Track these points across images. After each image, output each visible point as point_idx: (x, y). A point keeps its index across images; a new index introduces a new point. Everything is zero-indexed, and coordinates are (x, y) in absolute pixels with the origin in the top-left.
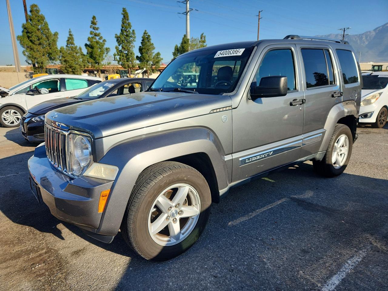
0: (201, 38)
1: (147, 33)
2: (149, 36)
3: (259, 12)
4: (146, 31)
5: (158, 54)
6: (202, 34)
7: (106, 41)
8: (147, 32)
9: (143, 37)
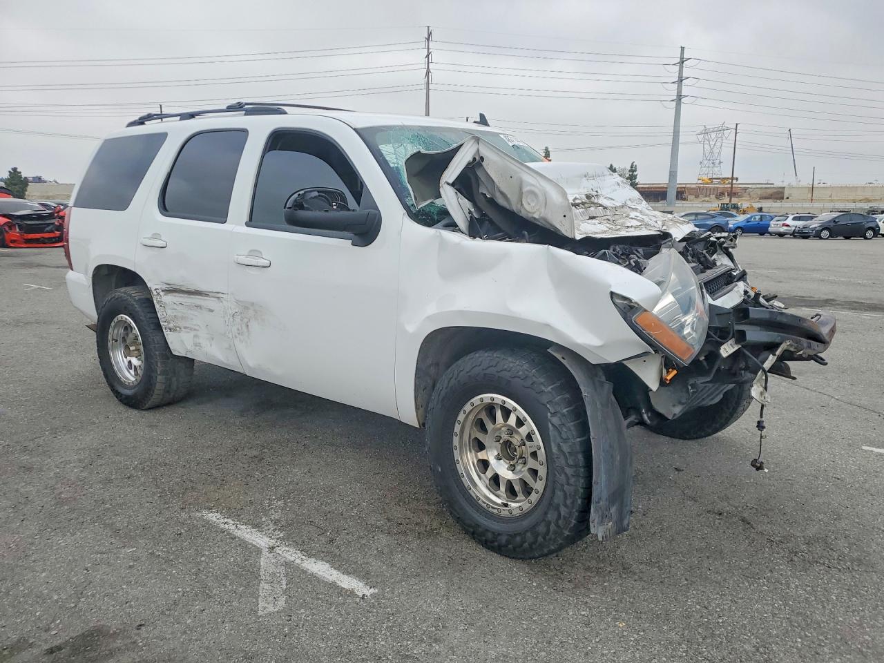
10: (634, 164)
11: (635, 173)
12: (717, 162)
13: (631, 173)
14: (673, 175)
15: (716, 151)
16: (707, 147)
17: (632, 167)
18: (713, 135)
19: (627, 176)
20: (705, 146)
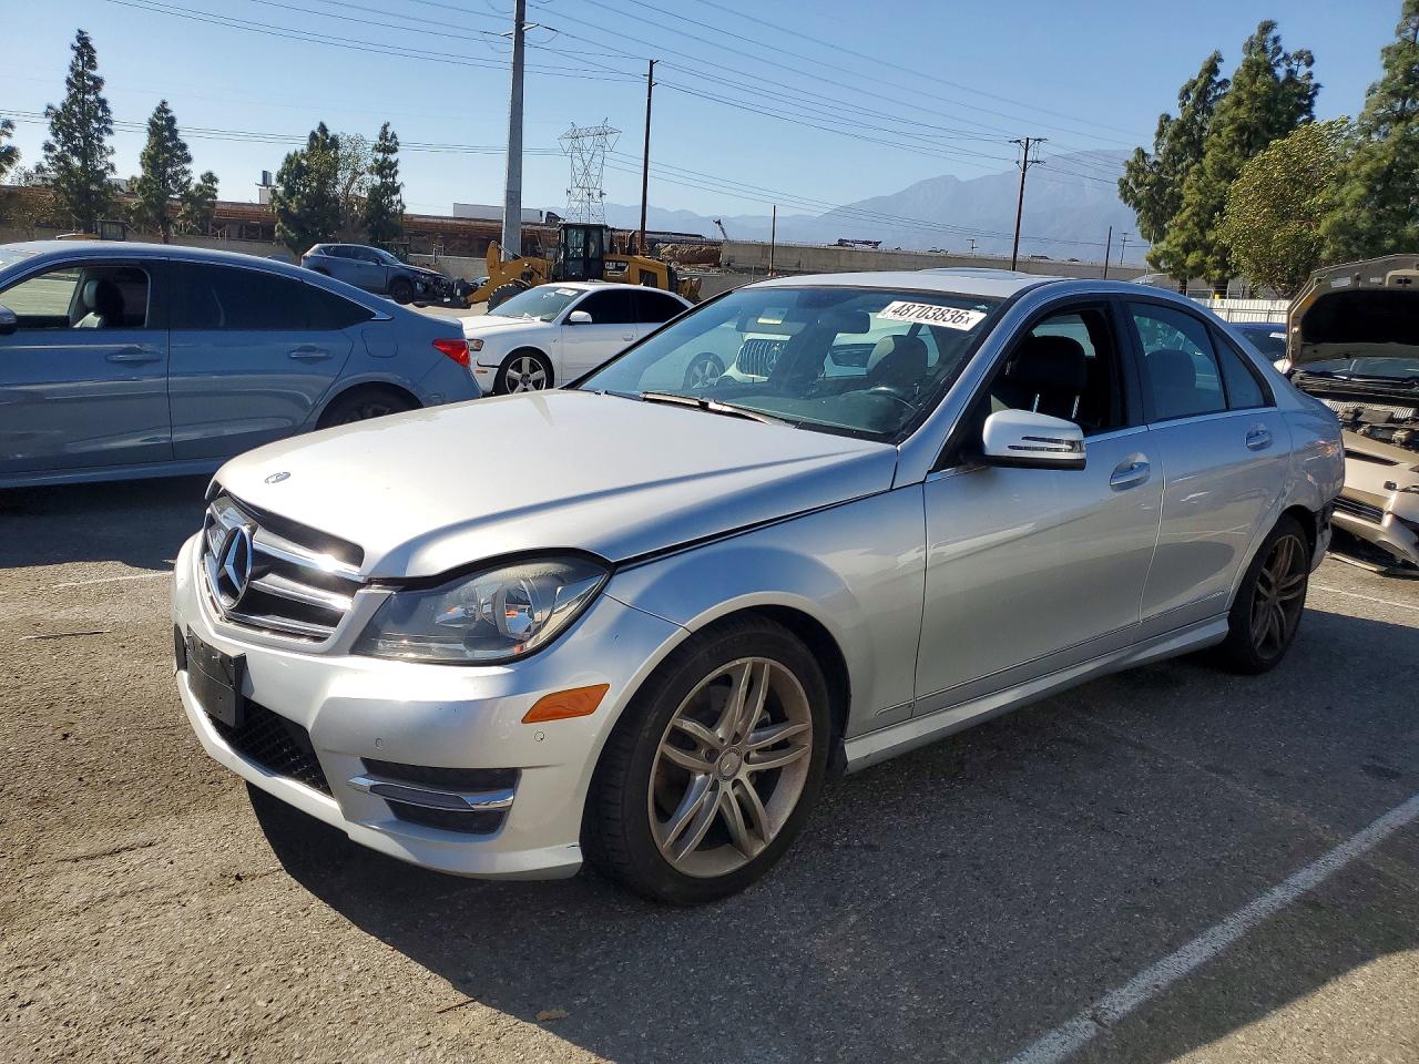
0: (381, 139)
1: (167, 111)
2: (172, 120)
3: (652, 63)
4: (164, 103)
5: (210, 178)
6: (385, 127)
7: (12, 127)
8: (168, 107)
9: (152, 123)
10: (390, 130)
11: (393, 158)
12: (596, 193)
13: (380, 156)
14: (514, 195)
15: (594, 172)
16: (578, 163)
17: (384, 135)
18: (588, 142)
19: (370, 162)
20: (575, 161)
